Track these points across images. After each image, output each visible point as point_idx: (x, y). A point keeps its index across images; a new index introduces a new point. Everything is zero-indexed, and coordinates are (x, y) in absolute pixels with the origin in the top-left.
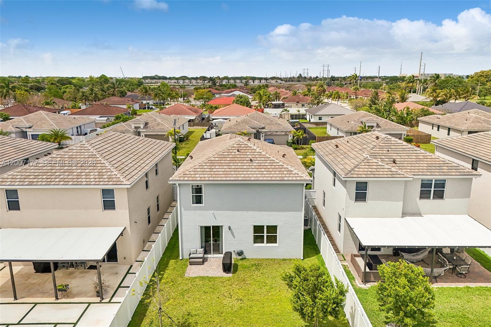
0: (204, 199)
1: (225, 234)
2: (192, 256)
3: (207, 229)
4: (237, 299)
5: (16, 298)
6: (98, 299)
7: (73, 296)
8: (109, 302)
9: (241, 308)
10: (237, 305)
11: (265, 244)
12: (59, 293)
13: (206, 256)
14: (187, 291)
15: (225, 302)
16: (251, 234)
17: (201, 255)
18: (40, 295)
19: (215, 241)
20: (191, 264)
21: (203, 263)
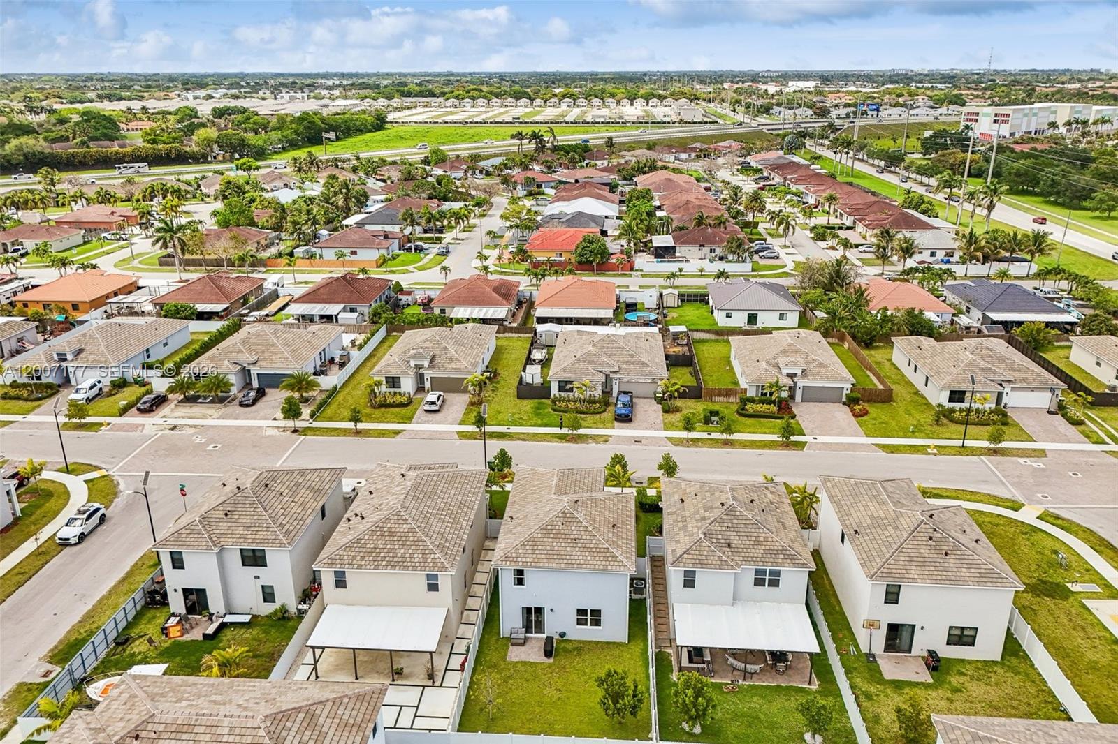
0: (525, 581)
1: (547, 616)
2: (513, 636)
3: (529, 610)
4: (556, 690)
5: (357, 679)
6: (430, 683)
7: (407, 677)
8: (441, 686)
9: (559, 698)
10: (556, 694)
11: (589, 627)
12: (396, 676)
13: (528, 635)
14: (510, 677)
15: (545, 692)
16: (575, 617)
17: (522, 636)
18: (376, 675)
19: (537, 617)
20: (513, 645)
21: (523, 645)
